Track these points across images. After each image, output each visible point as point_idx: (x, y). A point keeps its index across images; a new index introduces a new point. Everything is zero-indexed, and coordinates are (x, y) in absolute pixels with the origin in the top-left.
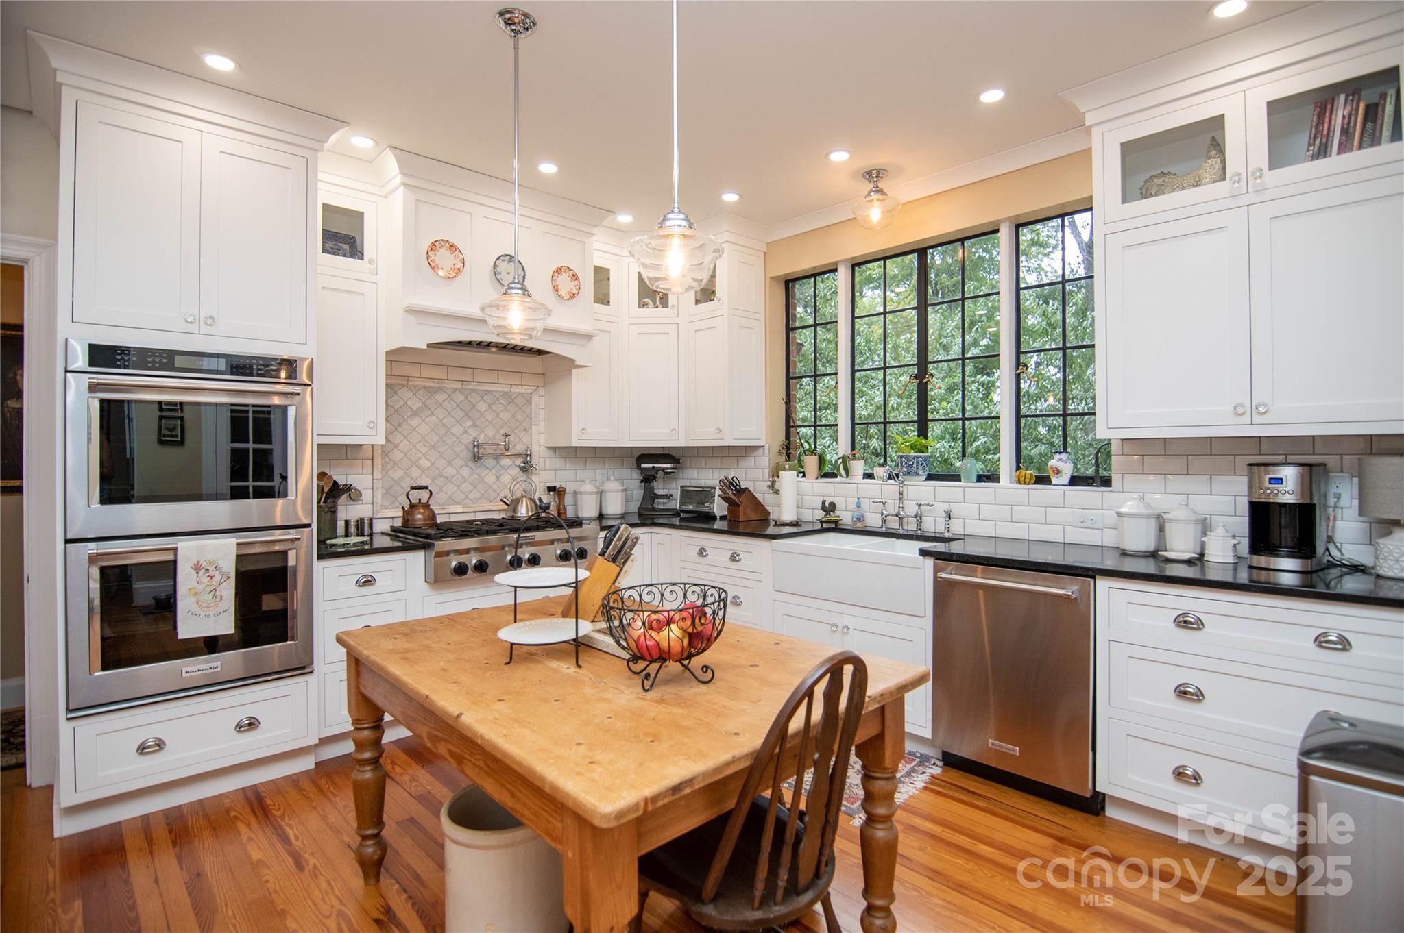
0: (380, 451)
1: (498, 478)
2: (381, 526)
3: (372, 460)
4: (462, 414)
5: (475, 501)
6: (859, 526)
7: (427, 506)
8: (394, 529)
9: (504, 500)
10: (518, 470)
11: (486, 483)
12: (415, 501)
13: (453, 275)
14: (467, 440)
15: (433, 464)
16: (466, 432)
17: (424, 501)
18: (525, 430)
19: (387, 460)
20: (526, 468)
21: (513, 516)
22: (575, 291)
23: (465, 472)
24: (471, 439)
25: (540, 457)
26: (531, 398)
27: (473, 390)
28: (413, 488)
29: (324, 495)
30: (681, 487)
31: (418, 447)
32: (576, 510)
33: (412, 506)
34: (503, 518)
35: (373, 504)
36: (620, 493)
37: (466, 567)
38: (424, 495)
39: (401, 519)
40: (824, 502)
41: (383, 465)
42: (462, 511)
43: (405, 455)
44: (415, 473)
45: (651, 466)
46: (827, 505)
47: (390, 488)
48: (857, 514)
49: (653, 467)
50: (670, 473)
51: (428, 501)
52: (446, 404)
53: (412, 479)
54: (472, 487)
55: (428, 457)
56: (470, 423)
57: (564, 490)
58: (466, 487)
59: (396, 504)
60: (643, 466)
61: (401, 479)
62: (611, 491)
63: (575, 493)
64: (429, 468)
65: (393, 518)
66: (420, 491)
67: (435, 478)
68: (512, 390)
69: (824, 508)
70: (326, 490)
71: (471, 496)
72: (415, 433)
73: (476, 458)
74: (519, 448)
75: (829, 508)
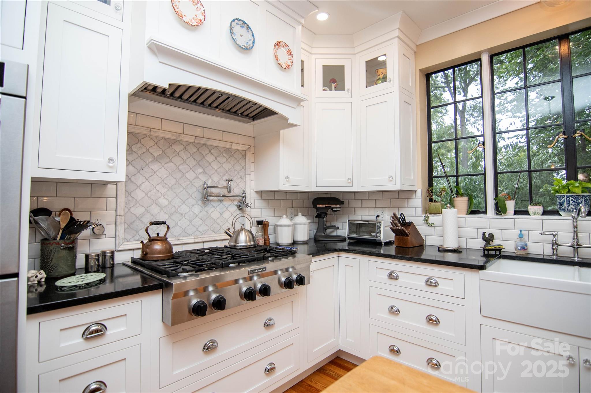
0: (123, 191)
1: (221, 214)
2: (120, 258)
3: (116, 198)
4: (194, 163)
5: (204, 233)
6: (522, 253)
7: (164, 240)
8: (134, 261)
9: (228, 232)
10: (236, 208)
11: (213, 219)
12: (153, 235)
13: (195, 24)
14: (199, 184)
15: (170, 202)
16: (197, 177)
17: (162, 235)
18: (241, 177)
19: (130, 198)
20: (242, 206)
21: (235, 246)
22: (290, 64)
23: (197, 209)
24: (201, 183)
25: (252, 198)
26: (245, 154)
27: (203, 145)
28: (152, 224)
29: (61, 231)
30: (349, 221)
31: (158, 188)
32: (276, 238)
33: (151, 240)
34: (226, 247)
35: (115, 237)
36: (307, 225)
37: (205, 306)
38: (162, 230)
39: (140, 251)
40: (484, 233)
41: (126, 203)
42: (193, 241)
43: (147, 194)
44: (155, 210)
45: (324, 206)
46: (487, 236)
47: (131, 223)
48: (520, 244)
49: (326, 206)
50: (336, 211)
51: (165, 235)
52: (182, 154)
53: (152, 215)
54: (201, 222)
55: (166, 197)
56: (200, 170)
57: (268, 224)
58: (197, 221)
59: (137, 237)
60: (318, 206)
61: (143, 215)
62: (301, 224)
63: (276, 225)
64: (166, 206)
65: (134, 250)
66: (159, 225)
67: (172, 215)
68: (233, 147)
69: (484, 238)
70: (63, 225)
71: (200, 229)
72: (155, 176)
73: (206, 198)
74: (236, 191)
75: (488, 239)
